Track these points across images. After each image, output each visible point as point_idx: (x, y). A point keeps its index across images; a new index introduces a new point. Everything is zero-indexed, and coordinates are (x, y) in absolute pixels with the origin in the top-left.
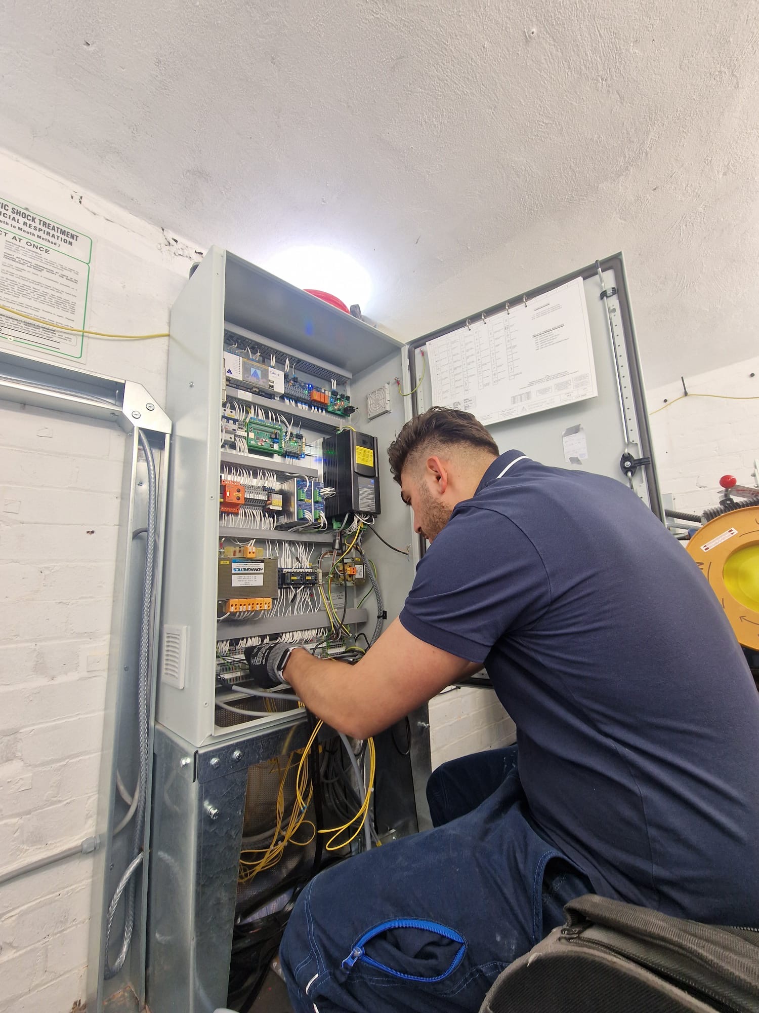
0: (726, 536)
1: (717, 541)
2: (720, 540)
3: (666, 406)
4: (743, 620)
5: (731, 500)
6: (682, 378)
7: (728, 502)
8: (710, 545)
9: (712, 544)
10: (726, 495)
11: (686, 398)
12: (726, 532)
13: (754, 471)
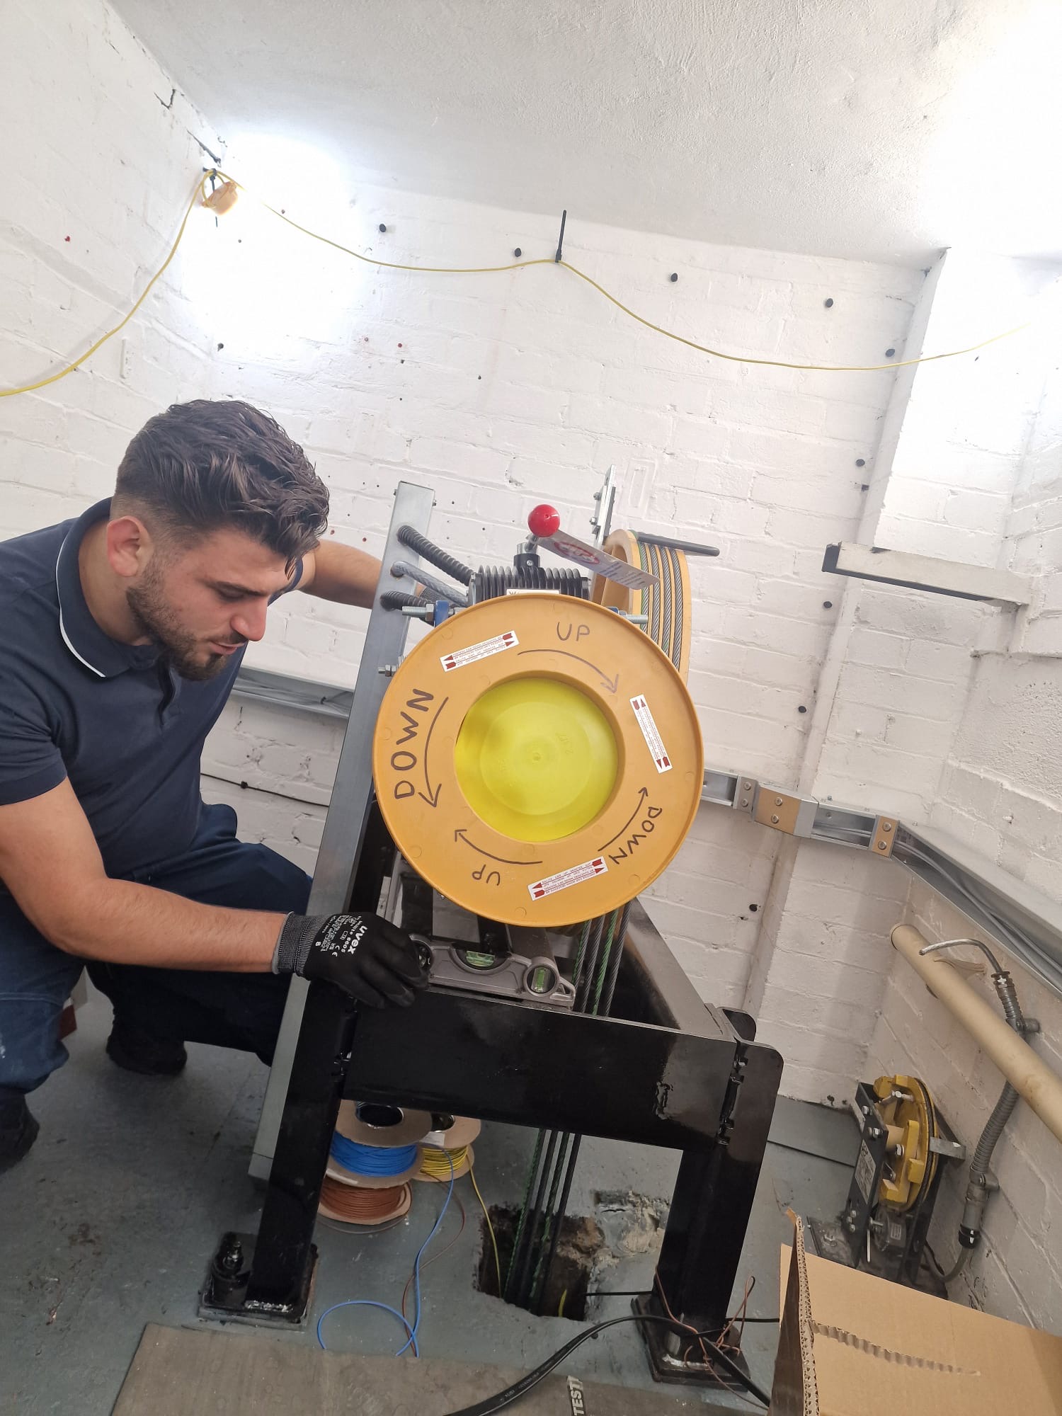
0: (495, 646)
1: (475, 653)
2: (482, 651)
3: (514, 267)
4: (459, 837)
5: (535, 559)
6: (565, 212)
7: (529, 563)
8: (459, 658)
9: (463, 658)
10: (531, 547)
11: (553, 267)
12: (497, 638)
13: (602, 489)
